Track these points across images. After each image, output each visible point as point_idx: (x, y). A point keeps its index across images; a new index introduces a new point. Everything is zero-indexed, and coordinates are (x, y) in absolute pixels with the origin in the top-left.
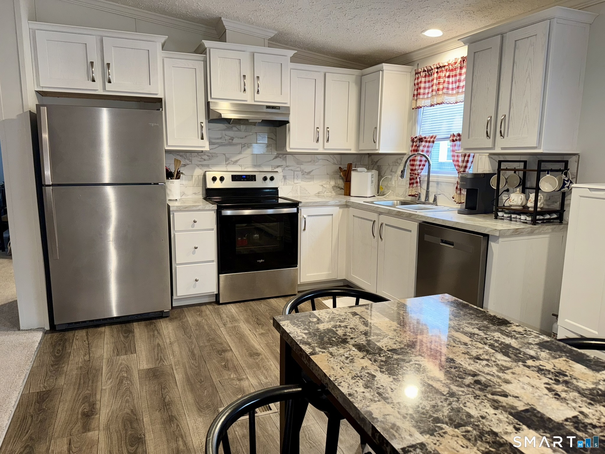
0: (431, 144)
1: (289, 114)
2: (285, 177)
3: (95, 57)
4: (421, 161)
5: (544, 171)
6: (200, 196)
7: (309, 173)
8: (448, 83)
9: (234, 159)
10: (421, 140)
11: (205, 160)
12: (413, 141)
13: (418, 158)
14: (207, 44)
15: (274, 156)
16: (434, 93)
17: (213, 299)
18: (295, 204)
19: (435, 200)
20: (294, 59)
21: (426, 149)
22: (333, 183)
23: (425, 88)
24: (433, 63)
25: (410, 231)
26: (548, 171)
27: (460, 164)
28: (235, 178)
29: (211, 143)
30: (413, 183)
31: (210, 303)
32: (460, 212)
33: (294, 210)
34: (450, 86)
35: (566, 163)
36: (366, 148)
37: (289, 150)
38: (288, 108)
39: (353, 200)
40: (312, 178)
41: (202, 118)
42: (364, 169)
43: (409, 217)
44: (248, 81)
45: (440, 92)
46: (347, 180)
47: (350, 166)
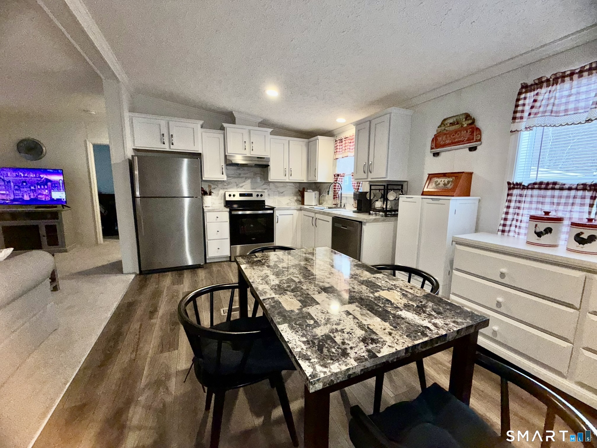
0: (343, 177)
1: (269, 161)
2: (269, 195)
3: (165, 131)
4: (338, 186)
5: (390, 189)
6: (223, 205)
7: (282, 193)
8: (350, 146)
9: (241, 185)
10: (338, 175)
11: (225, 185)
12: (335, 176)
13: (337, 185)
14: (225, 125)
15: (263, 184)
16: (344, 151)
17: (228, 259)
18: (272, 209)
19: (344, 206)
20: (272, 133)
21: (340, 180)
22: (295, 198)
23: (340, 149)
24: (343, 136)
25: (329, 222)
26: (391, 190)
27: (356, 187)
28: (241, 195)
29: (228, 176)
30: (335, 198)
31: (226, 261)
32: (354, 212)
33: (271, 212)
34: (351, 148)
35: (402, 186)
36: (312, 179)
37: (269, 180)
38: (269, 159)
39: (305, 207)
40: (284, 196)
41: (223, 163)
42: (311, 191)
43: (328, 214)
44: (247, 145)
45: (346, 151)
46: (303, 197)
47: (304, 189)
